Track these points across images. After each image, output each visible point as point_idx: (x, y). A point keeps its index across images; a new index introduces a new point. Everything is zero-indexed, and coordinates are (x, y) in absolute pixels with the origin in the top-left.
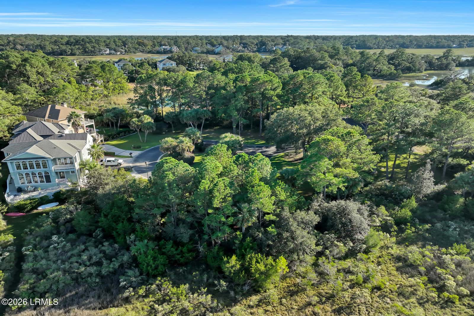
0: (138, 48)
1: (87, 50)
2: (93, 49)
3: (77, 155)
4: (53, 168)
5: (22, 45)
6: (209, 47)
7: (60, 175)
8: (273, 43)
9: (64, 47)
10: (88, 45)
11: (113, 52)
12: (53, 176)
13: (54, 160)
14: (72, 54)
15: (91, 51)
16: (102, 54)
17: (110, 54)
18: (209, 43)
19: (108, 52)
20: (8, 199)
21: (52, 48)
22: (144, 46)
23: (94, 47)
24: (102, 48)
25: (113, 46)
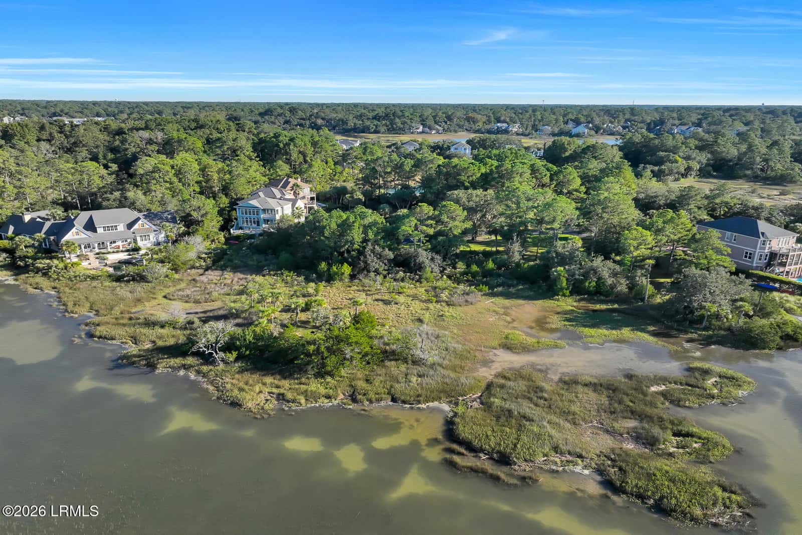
0: (463, 126)
1: (395, 126)
2: (402, 126)
3: (279, 209)
4: (262, 216)
5: (323, 119)
6: (571, 125)
7: (266, 221)
8: (677, 122)
9: (368, 123)
10: (397, 120)
11: (427, 130)
12: (261, 221)
13: (264, 210)
14: (376, 132)
15: (400, 129)
16: (412, 133)
17: (423, 132)
18: (572, 120)
19: (421, 129)
20: (232, 231)
21: (355, 124)
22: (473, 122)
23: (404, 123)
24: (413, 125)
25: (430, 122)
